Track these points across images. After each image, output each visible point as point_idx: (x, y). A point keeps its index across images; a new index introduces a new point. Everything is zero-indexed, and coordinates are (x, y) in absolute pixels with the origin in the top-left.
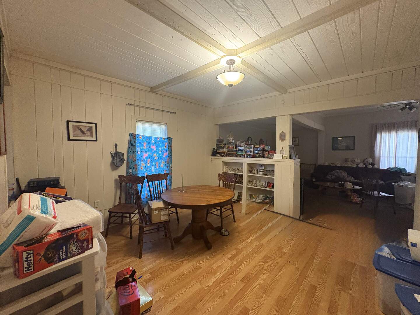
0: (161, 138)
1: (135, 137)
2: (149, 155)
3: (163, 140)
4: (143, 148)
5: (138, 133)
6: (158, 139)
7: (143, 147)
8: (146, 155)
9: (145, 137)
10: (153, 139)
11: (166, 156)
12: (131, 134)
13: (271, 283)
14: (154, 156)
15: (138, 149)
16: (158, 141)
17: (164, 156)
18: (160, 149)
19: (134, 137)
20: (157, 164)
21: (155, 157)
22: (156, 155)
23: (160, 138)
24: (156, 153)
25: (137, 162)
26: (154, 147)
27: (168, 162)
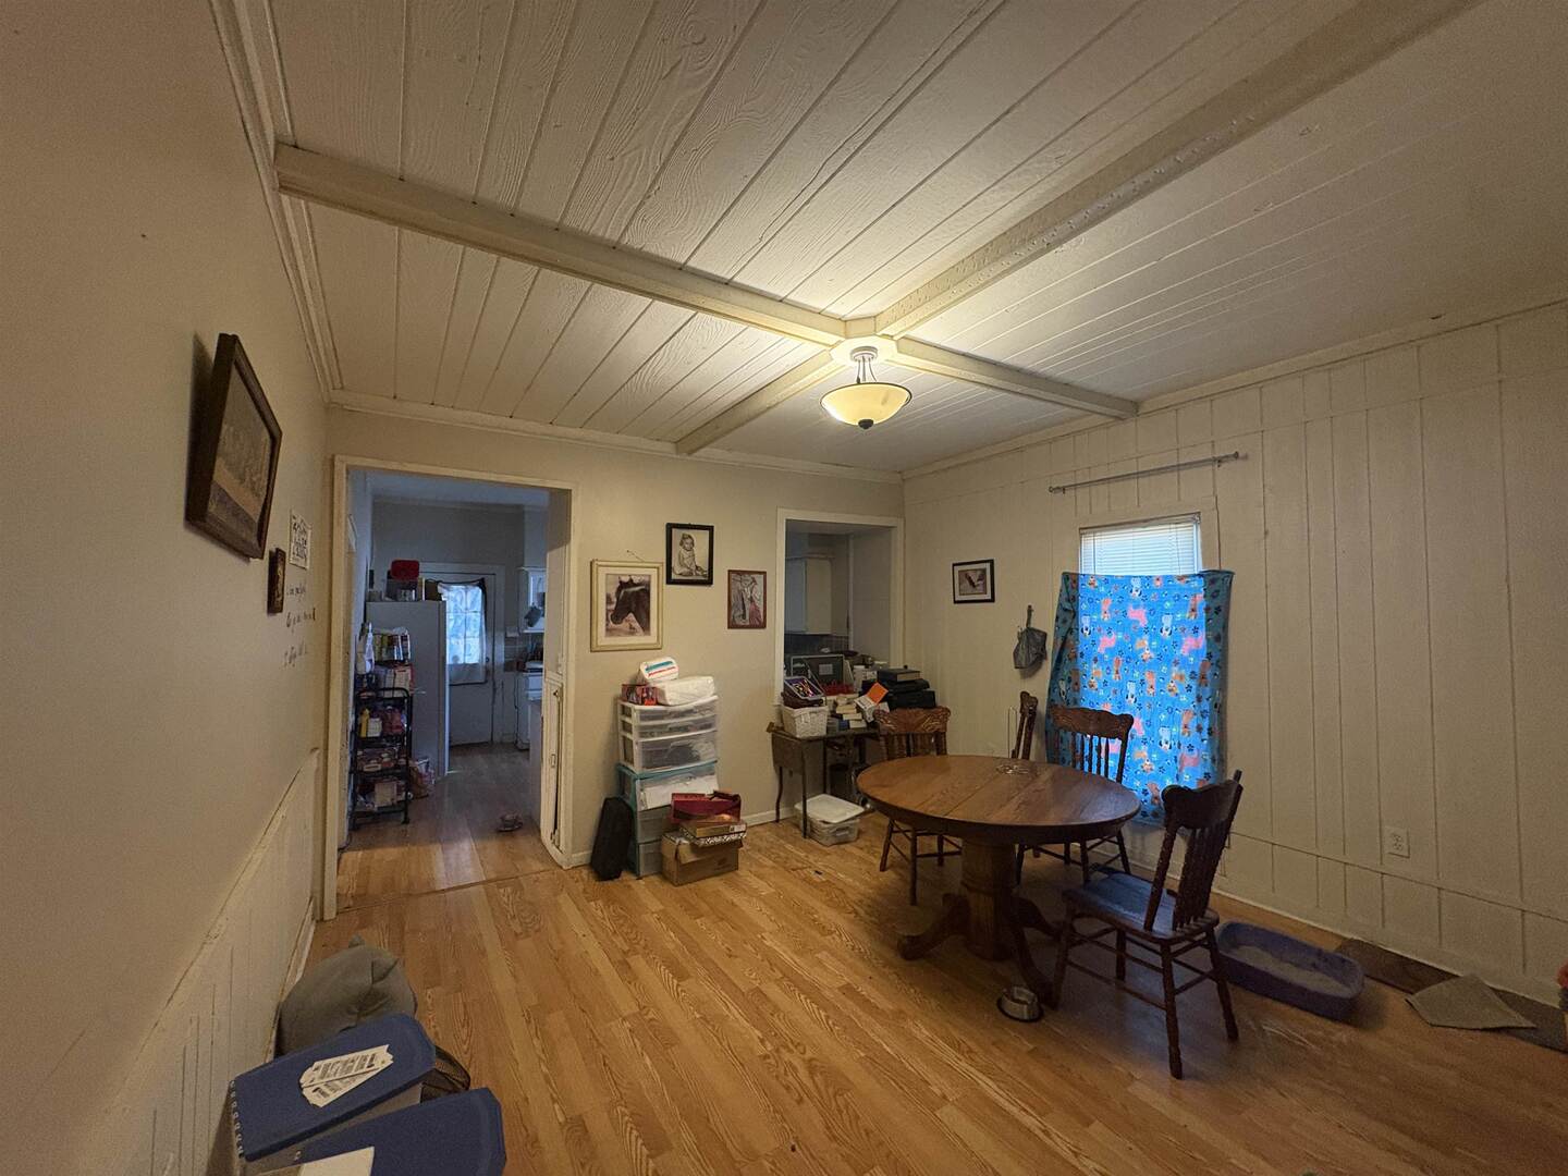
0: (1168, 578)
1: (1074, 585)
2: (1119, 643)
3: (1182, 583)
4: (1099, 619)
5: (1086, 568)
6: (1158, 583)
7: (1099, 613)
8: (1107, 643)
9: (1107, 580)
10: (1136, 584)
11: (1195, 652)
12: (1066, 576)
13: (725, 1043)
14: (1138, 647)
15: (1085, 621)
16: (1157, 591)
17: (1183, 651)
18: (1167, 621)
19: (1074, 582)
20: (1150, 681)
21: (1142, 650)
22: (1146, 643)
23: (1166, 577)
24: (1146, 637)
25: (1081, 661)
26: (1139, 616)
27: (1203, 677)
